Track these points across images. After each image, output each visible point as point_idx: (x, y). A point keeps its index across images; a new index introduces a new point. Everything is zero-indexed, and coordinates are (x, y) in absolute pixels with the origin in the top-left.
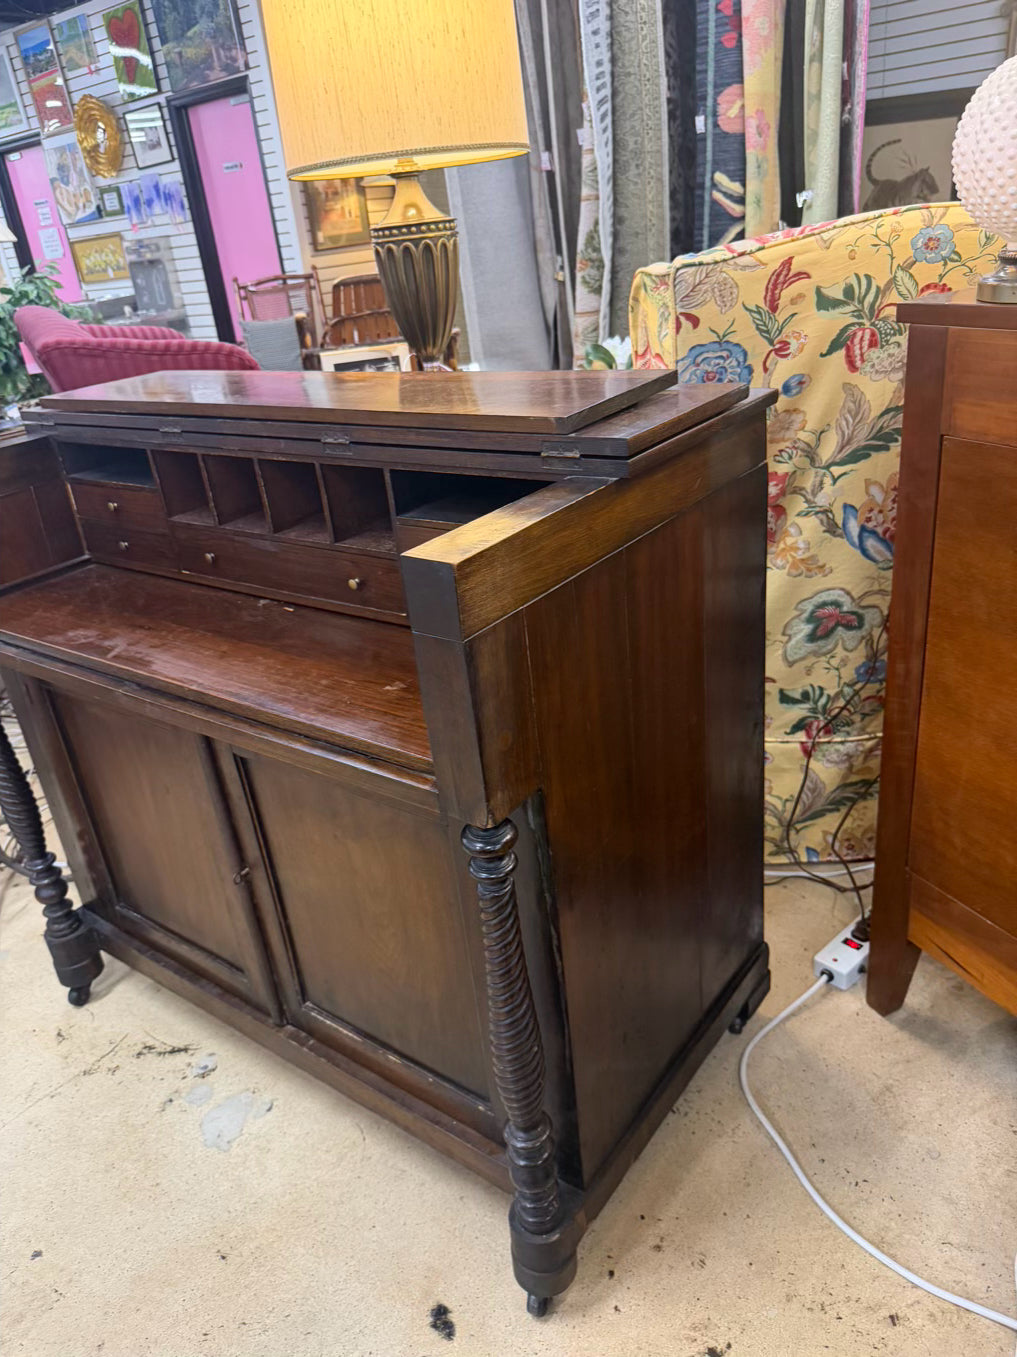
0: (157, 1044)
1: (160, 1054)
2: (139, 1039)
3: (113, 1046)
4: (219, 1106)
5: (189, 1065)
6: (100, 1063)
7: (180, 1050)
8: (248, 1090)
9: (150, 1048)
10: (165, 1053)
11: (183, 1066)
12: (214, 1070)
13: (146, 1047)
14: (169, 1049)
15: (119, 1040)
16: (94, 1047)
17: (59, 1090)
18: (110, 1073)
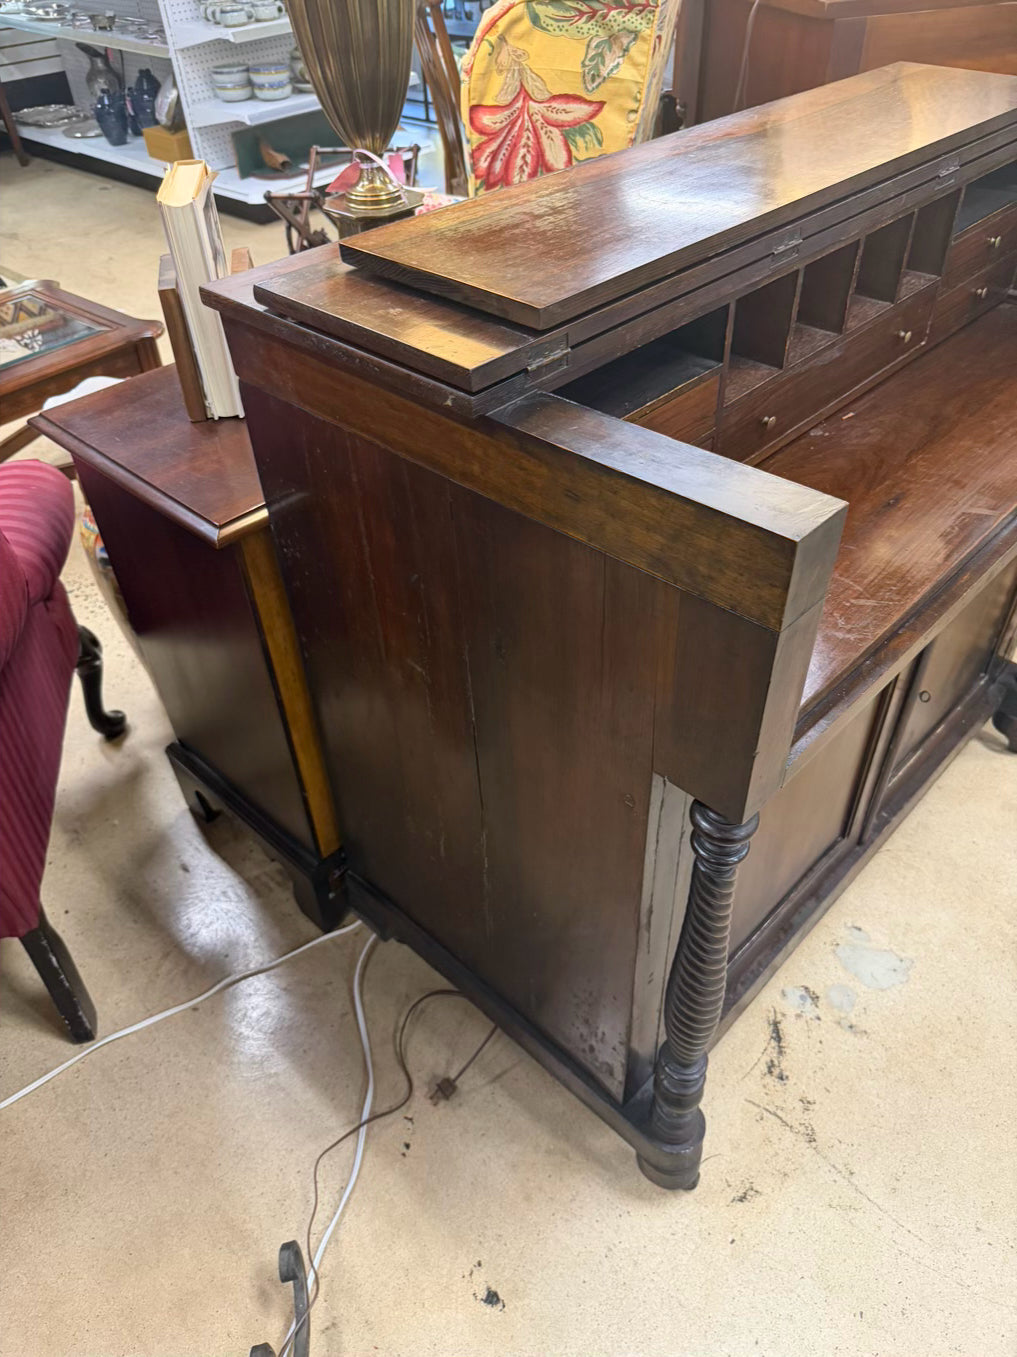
0: (766, 1059)
1: (781, 1052)
2: (756, 1085)
3: (766, 1114)
4: (856, 975)
5: (799, 1016)
6: (796, 1124)
7: (776, 1030)
8: (834, 951)
9: (771, 1067)
10: (780, 1047)
11: (801, 1023)
12: (806, 989)
13: (770, 1072)
14: (774, 1043)
15: (756, 1110)
16: (768, 1140)
17: (840, 1167)
18: (811, 1107)
